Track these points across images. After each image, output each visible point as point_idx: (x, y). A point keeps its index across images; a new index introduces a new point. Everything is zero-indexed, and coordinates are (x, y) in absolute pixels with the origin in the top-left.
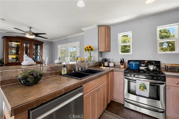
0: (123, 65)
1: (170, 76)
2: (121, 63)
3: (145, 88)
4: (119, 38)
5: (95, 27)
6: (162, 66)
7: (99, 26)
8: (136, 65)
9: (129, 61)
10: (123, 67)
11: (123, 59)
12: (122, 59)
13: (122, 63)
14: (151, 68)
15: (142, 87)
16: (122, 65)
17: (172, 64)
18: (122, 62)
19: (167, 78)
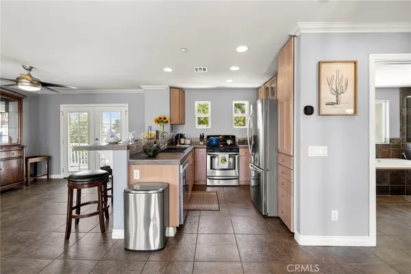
1: (242, 148)
3: (225, 161)
4: (195, 107)
5: (165, 87)
6: (237, 140)
7: (171, 88)
9: (208, 137)
10: (202, 143)
11: (203, 134)
13: (201, 139)
14: (229, 142)
15: (223, 160)
16: (202, 141)
17: (243, 138)
18: (202, 137)
19: (240, 150)
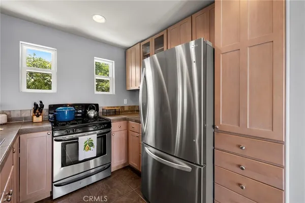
0: (41, 117)
1: (114, 121)
2: (35, 112)
8: (70, 112)
10: (40, 119)
11: (41, 102)
12: (39, 103)
13: (37, 111)
14: (92, 114)
15: (88, 145)
16: (38, 116)
17: (108, 107)
19: (113, 124)
